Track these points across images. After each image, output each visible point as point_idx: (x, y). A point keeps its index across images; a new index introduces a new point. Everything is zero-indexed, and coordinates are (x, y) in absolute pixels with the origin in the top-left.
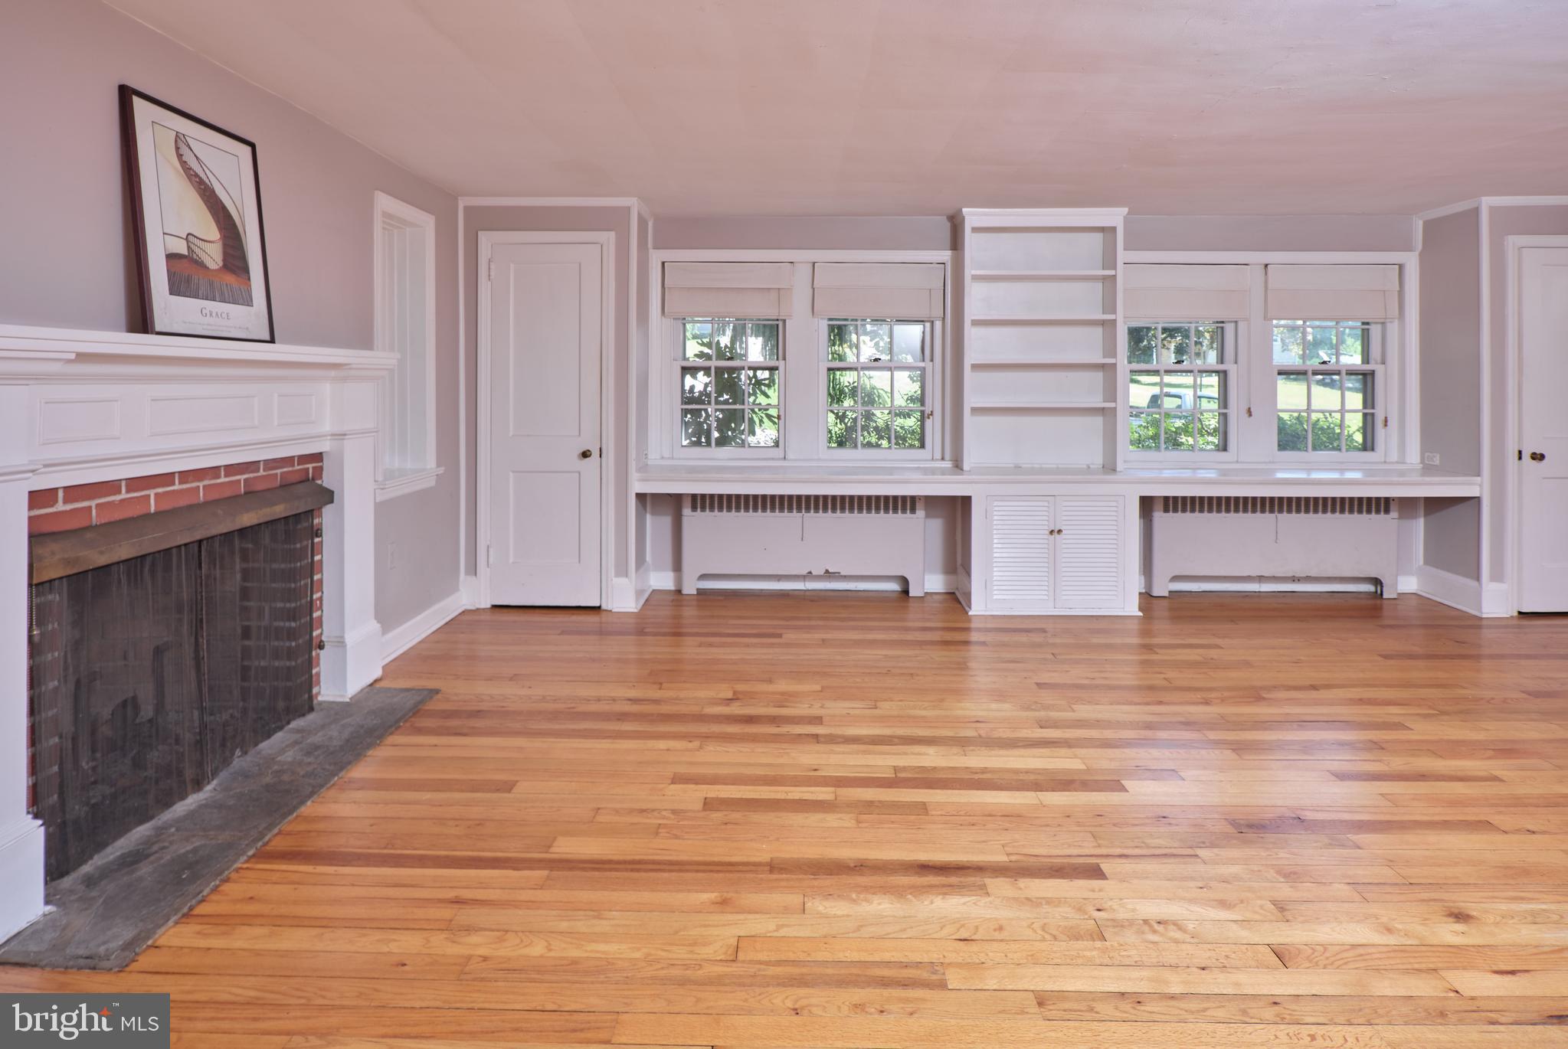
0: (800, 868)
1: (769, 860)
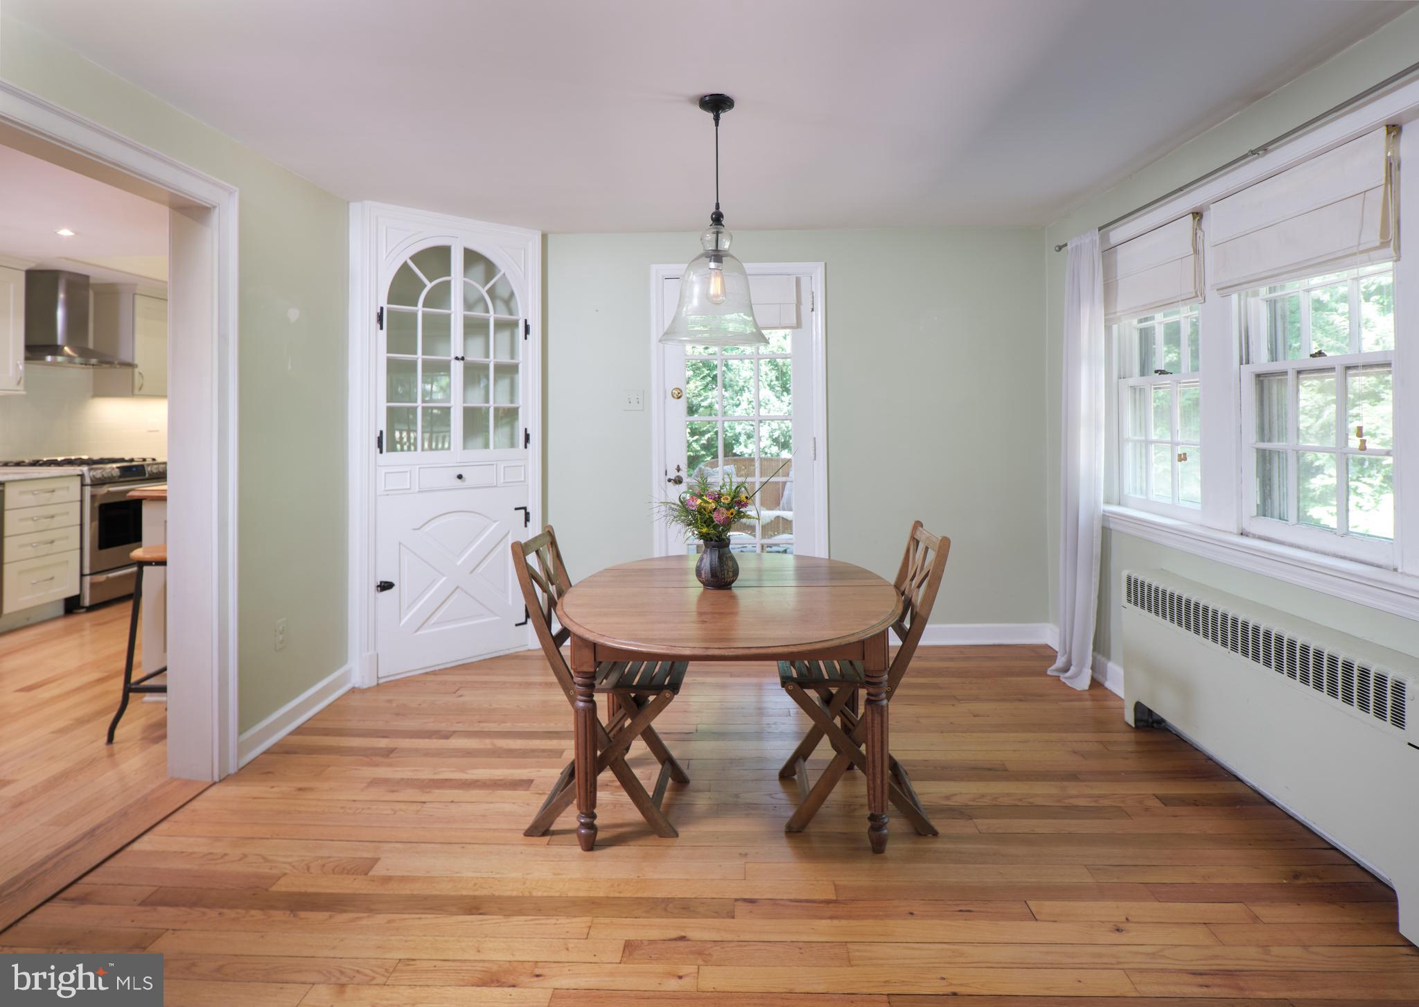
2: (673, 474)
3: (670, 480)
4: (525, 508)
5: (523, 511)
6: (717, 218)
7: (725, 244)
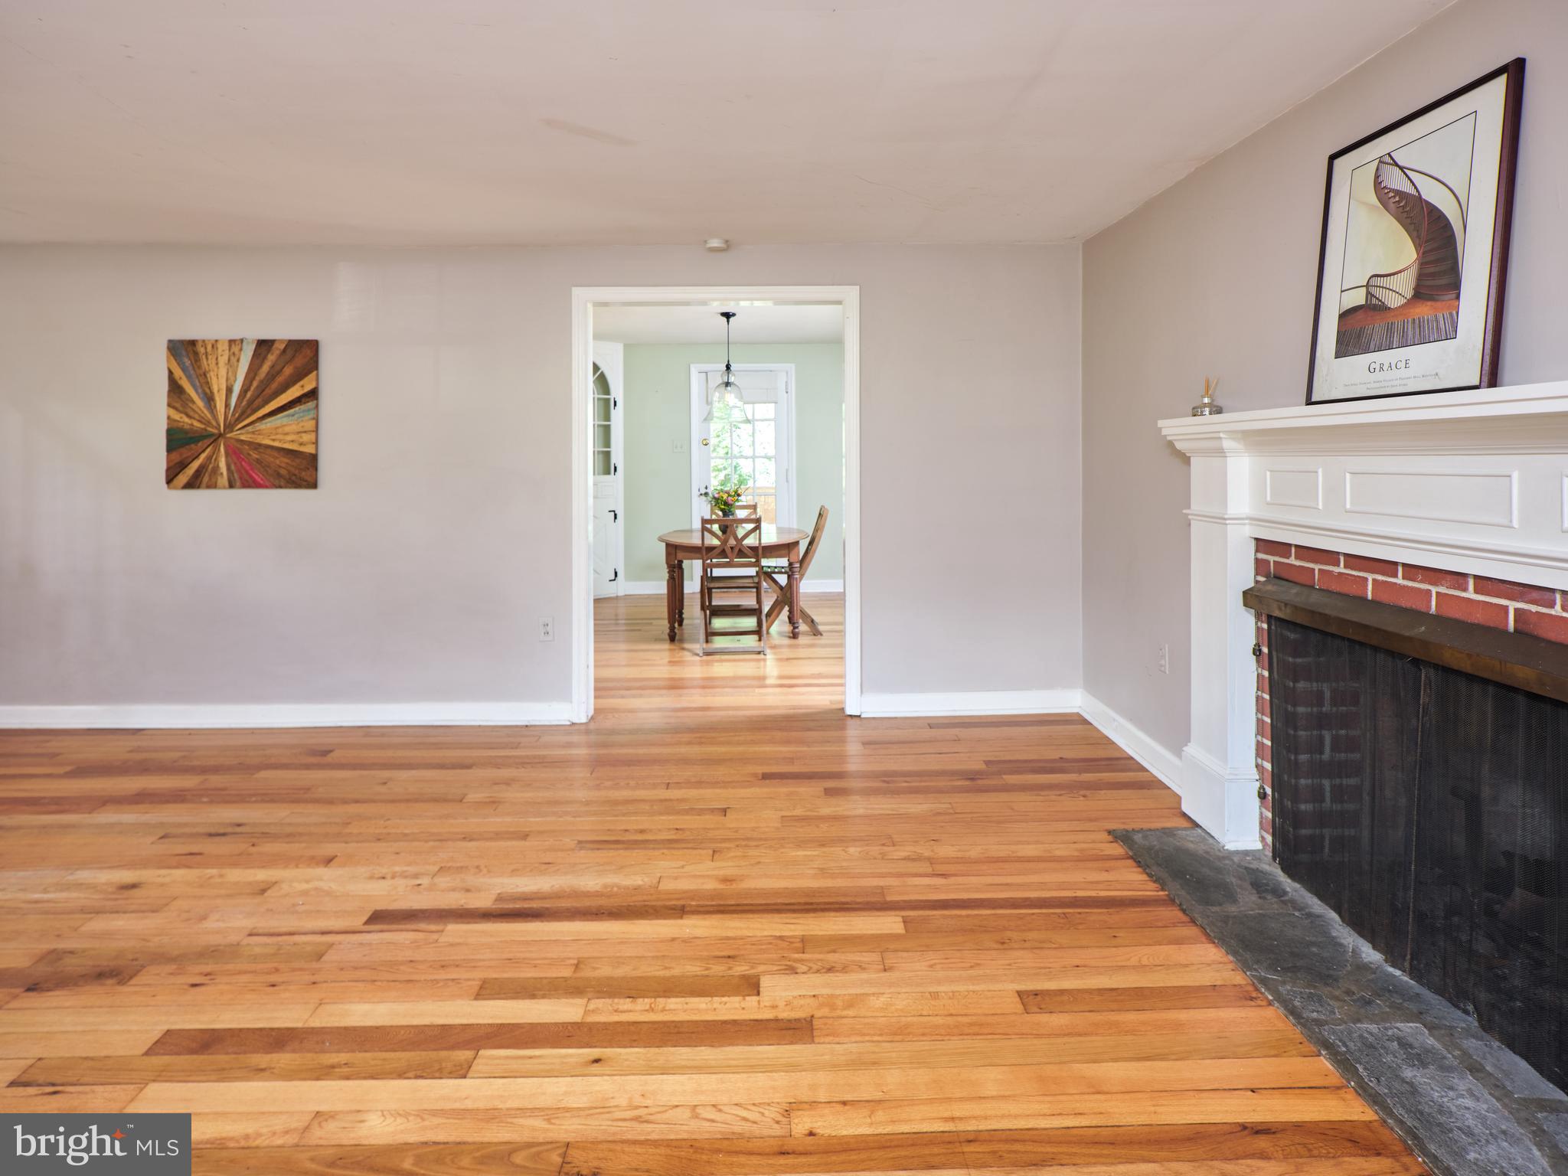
0: (655, 910)
1: (685, 916)
2: (703, 491)
3: (701, 494)
4: (614, 511)
5: (613, 513)
6: (728, 367)
7: (732, 379)
